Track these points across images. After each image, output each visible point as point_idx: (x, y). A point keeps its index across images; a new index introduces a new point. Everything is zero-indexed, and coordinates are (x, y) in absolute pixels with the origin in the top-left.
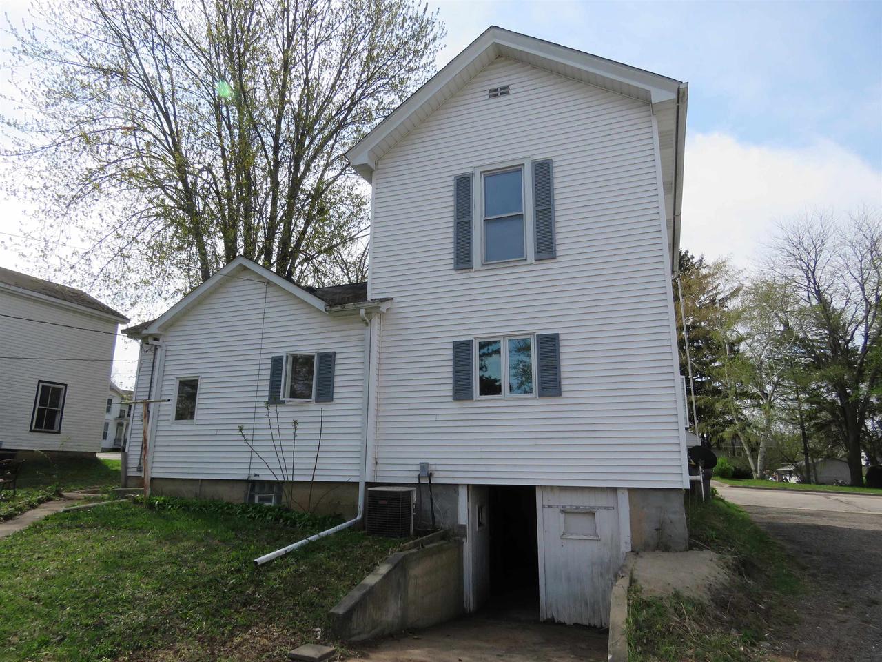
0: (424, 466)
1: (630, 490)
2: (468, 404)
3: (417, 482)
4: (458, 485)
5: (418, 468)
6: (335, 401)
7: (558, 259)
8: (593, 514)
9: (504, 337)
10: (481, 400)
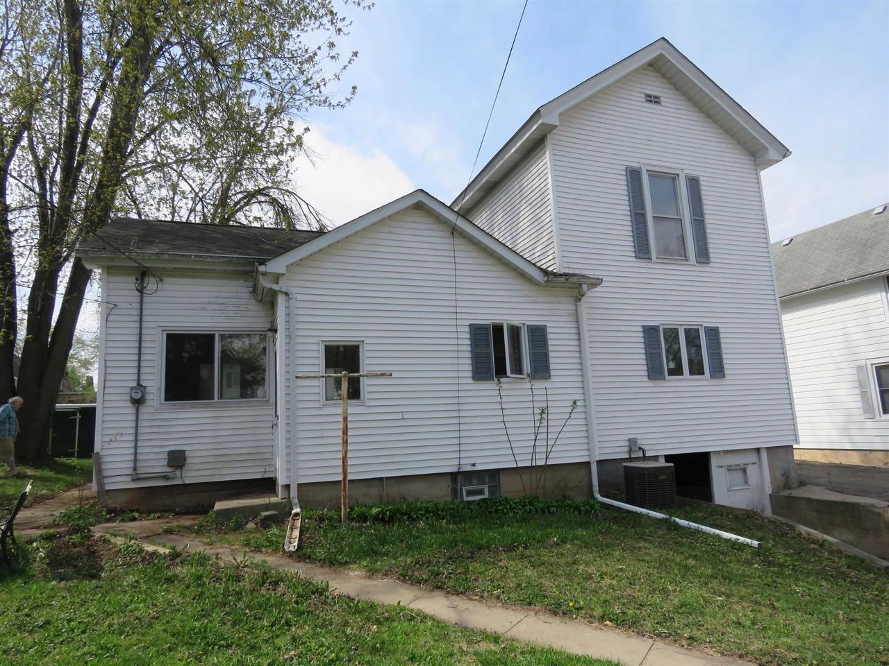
0: (632, 442)
1: (768, 449)
2: (660, 383)
3: (627, 457)
4: (658, 456)
5: (627, 444)
6: (553, 379)
7: (711, 265)
8: (744, 470)
9: (681, 325)
10: (669, 380)
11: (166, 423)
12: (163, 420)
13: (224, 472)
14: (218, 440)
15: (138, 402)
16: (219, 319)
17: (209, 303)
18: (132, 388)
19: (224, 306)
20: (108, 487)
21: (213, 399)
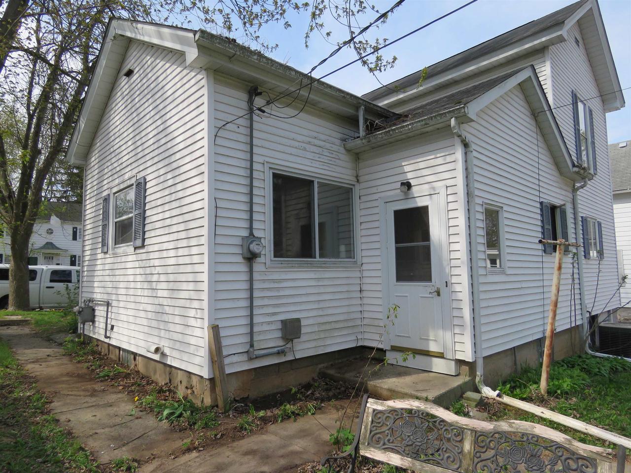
2: (588, 261)
11: (276, 285)
12: (274, 281)
13: (329, 342)
14: (322, 305)
15: (251, 258)
16: (317, 165)
17: (309, 143)
18: (243, 238)
19: (321, 150)
20: (228, 371)
21: (315, 258)
